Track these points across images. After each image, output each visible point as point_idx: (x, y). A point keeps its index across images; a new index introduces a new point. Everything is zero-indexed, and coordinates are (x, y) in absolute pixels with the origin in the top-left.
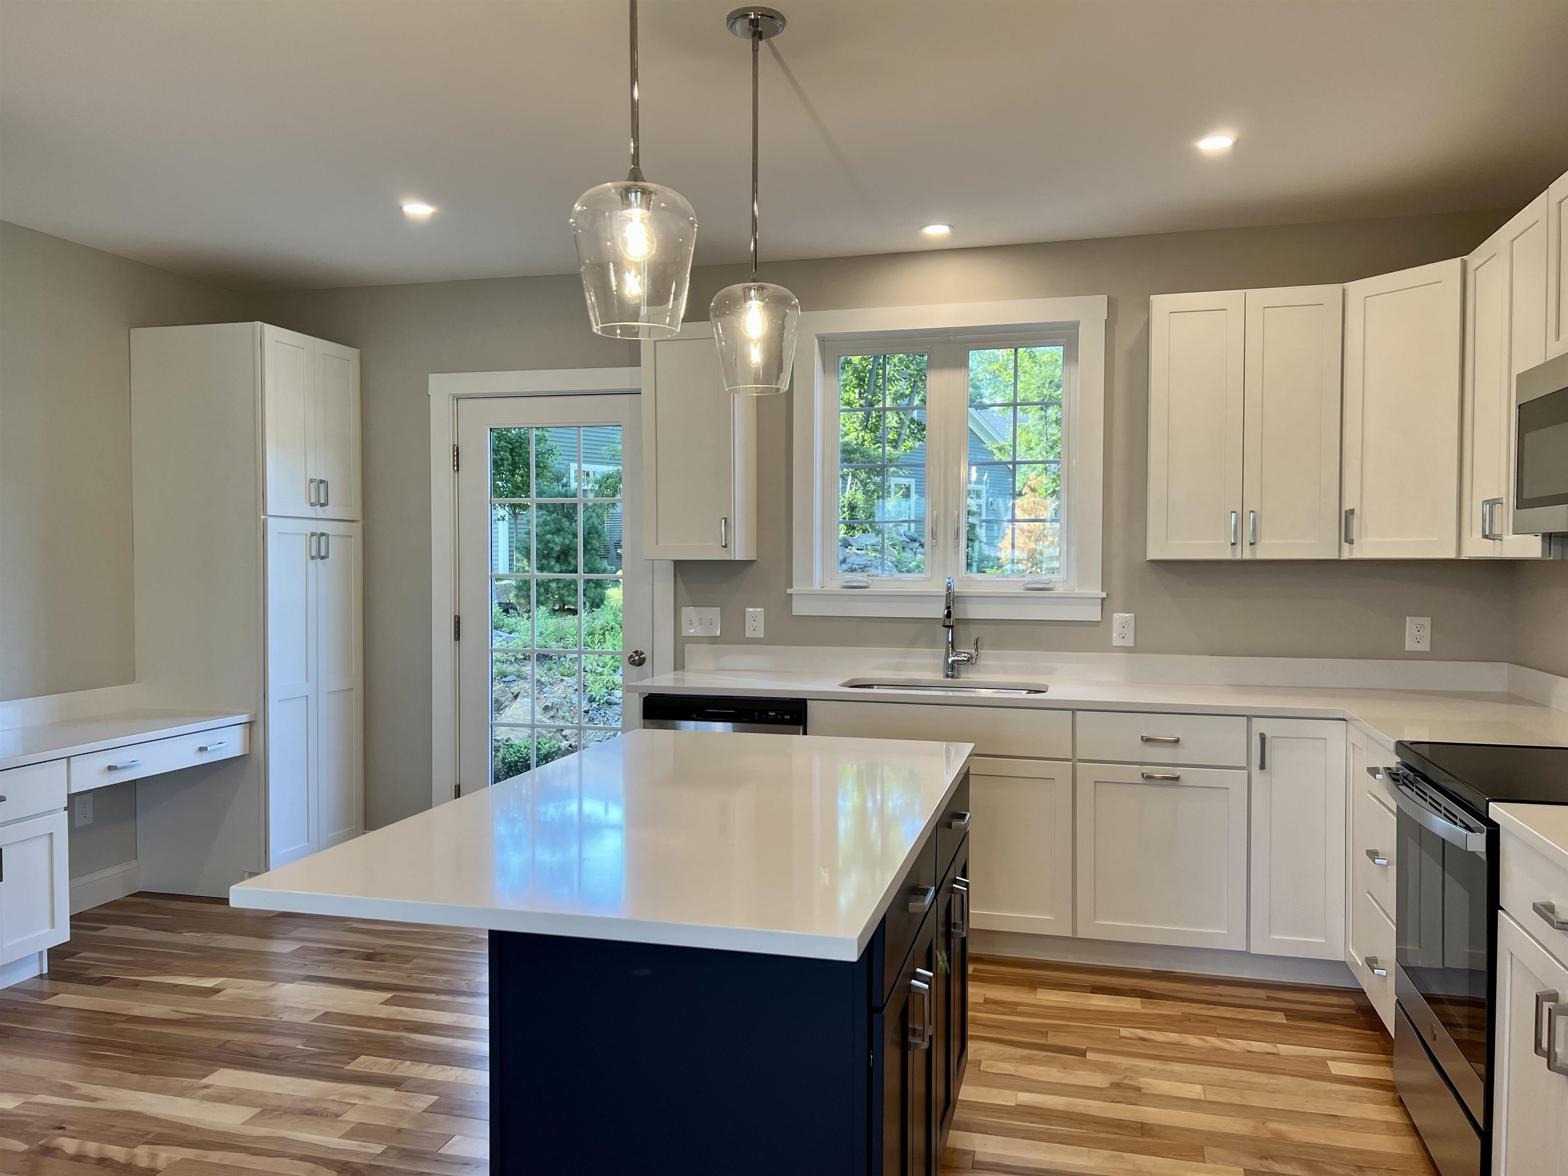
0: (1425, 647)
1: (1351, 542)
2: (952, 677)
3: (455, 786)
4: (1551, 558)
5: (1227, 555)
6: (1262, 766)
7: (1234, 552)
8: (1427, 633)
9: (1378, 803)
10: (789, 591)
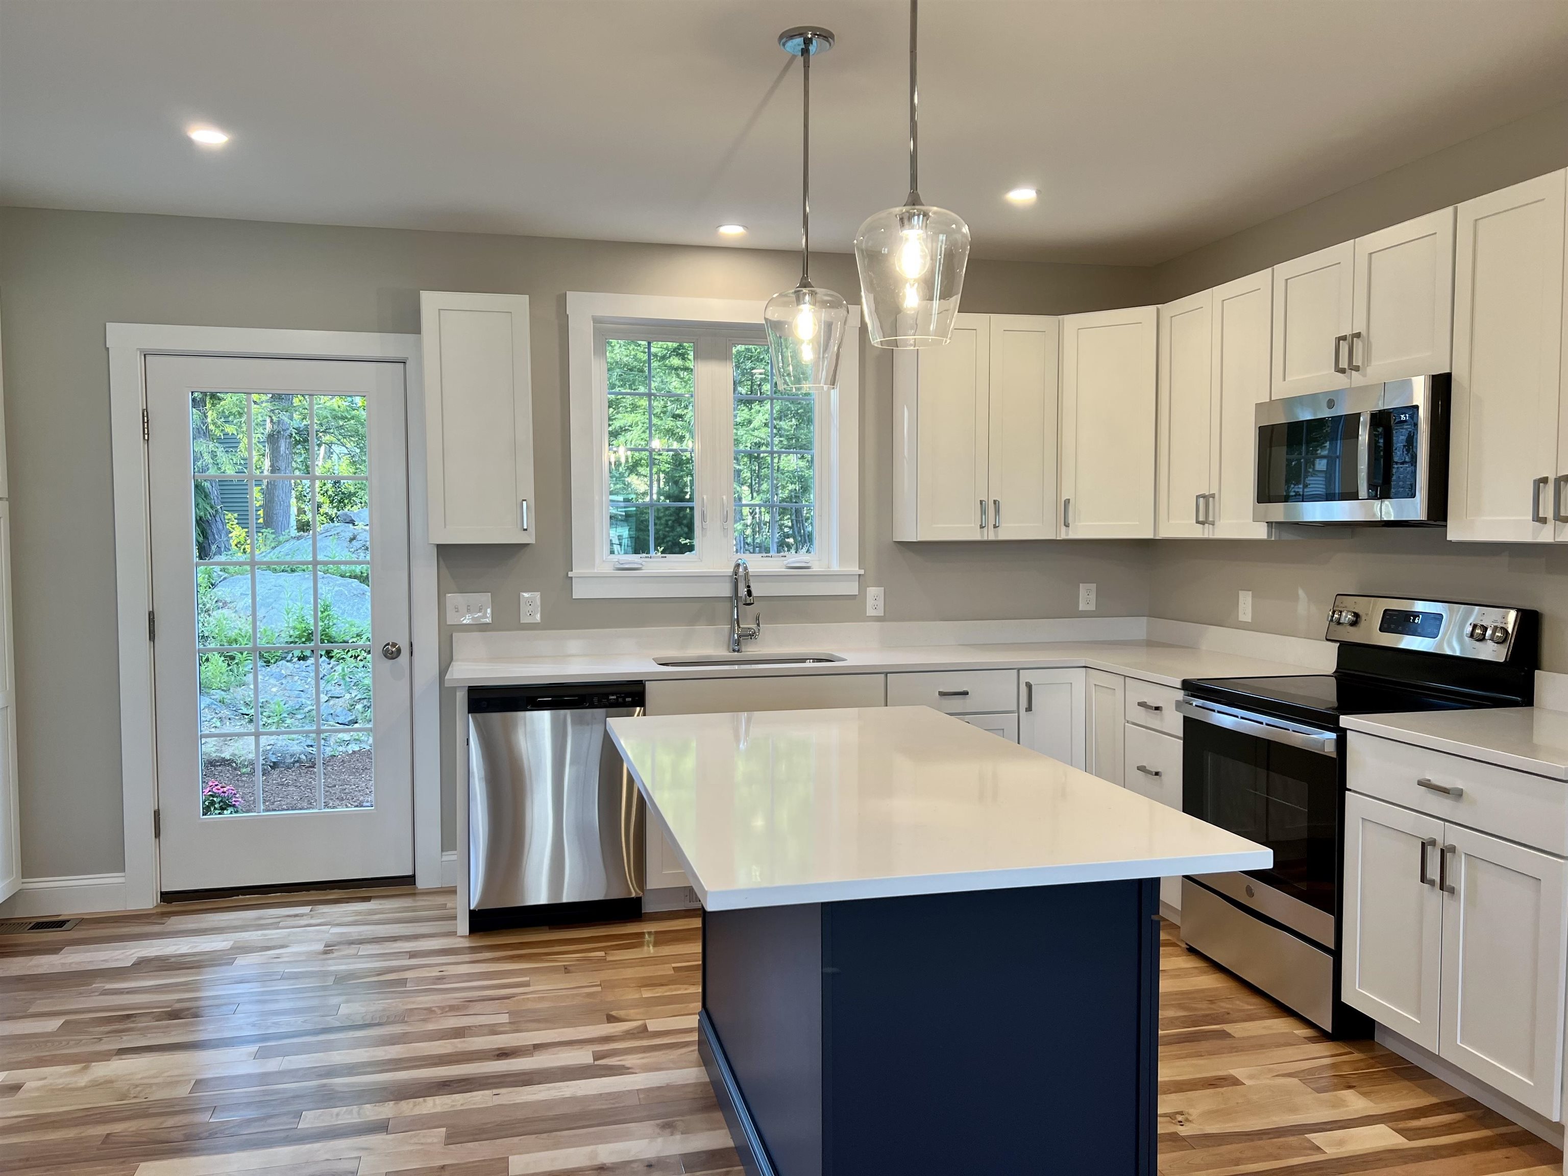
0: (1092, 607)
1: (1067, 525)
2: (738, 651)
3: (155, 812)
4: (1273, 539)
5: (976, 536)
6: (1029, 709)
7: (982, 535)
8: (1093, 596)
9: (1144, 729)
10: (570, 574)
